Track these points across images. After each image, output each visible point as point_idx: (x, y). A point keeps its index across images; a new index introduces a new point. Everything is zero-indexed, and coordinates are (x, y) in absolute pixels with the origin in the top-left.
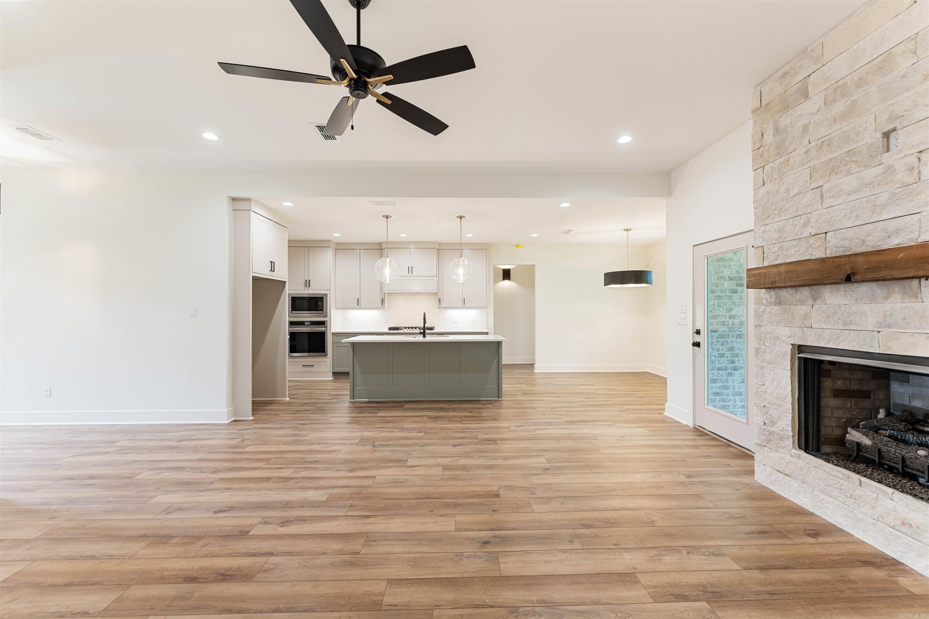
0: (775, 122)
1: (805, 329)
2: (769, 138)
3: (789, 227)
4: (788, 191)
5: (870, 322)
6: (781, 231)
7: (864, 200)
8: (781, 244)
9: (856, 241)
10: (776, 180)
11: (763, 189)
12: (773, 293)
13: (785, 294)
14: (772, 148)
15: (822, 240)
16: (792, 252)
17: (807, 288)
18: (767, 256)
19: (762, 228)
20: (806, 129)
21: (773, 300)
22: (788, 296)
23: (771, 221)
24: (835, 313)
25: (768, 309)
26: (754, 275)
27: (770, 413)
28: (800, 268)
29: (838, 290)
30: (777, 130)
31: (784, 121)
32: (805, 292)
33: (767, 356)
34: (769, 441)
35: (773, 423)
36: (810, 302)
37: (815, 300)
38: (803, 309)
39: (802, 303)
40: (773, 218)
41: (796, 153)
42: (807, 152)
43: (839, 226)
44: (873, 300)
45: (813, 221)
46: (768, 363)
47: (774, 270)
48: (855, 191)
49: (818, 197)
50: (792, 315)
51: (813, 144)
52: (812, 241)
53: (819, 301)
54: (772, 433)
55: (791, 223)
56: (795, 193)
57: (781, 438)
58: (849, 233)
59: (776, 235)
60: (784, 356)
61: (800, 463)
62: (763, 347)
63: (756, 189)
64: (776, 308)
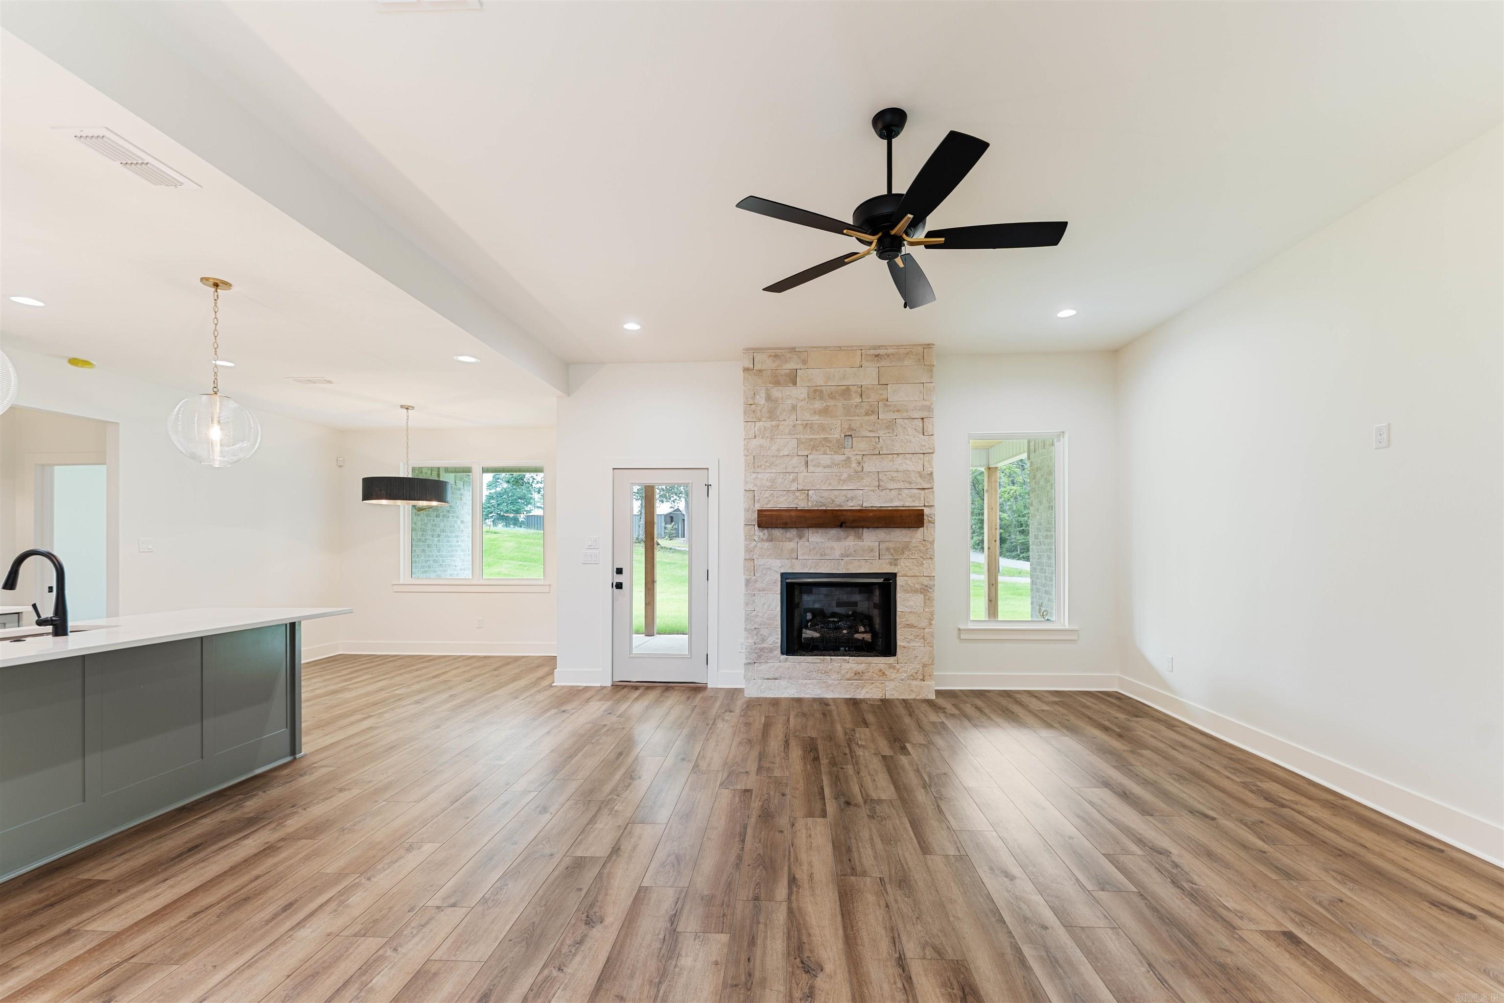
0: (767, 390)
1: (793, 560)
2: (761, 399)
3: (780, 480)
4: (779, 450)
5: (837, 554)
6: (773, 481)
7: (834, 474)
8: (772, 492)
9: (829, 500)
10: (767, 437)
11: (754, 442)
12: (766, 531)
13: (777, 533)
14: (765, 410)
15: (805, 495)
16: (782, 499)
17: (795, 529)
18: (759, 500)
19: (754, 475)
20: (794, 408)
21: (765, 538)
22: (779, 534)
23: (763, 471)
24: (814, 548)
25: (759, 545)
26: (766, 516)
27: (761, 633)
28: (808, 515)
29: (817, 532)
30: (768, 398)
31: (776, 393)
32: (793, 533)
33: (759, 585)
34: (760, 656)
35: (763, 640)
36: (797, 540)
37: (800, 538)
38: (791, 545)
39: (790, 540)
40: (765, 469)
41: (786, 423)
42: (794, 426)
43: (818, 487)
44: (839, 539)
45: (800, 480)
46: (759, 590)
47: (786, 514)
48: (829, 467)
49: (803, 463)
50: (781, 550)
51: (799, 422)
52: (798, 494)
53: (803, 540)
54: (762, 649)
55: (781, 477)
56: (785, 454)
57: (771, 650)
58: (825, 494)
59: (768, 484)
60: (775, 583)
61: (787, 664)
62: (754, 578)
63: (747, 439)
64: (767, 544)
